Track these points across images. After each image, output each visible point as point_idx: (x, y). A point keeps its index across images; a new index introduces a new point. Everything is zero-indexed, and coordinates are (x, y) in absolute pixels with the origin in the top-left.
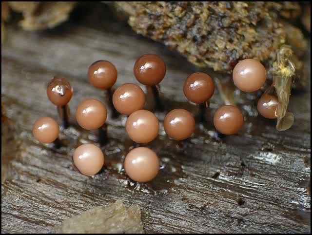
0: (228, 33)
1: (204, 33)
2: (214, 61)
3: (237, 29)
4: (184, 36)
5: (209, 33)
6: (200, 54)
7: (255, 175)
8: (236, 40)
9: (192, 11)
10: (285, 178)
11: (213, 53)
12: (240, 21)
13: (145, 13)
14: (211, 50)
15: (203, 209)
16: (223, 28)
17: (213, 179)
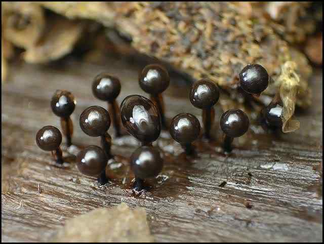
0: (233, 48)
1: (208, 47)
2: (219, 75)
3: (241, 44)
4: (188, 51)
5: (214, 48)
6: (205, 68)
7: (262, 183)
8: (240, 55)
9: (195, 27)
10: (293, 184)
11: (217, 67)
12: (243, 36)
13: (148, 31)
14: (215, 64)
15: (210, 213)
16: (226, 43)
17: (220, 188)
